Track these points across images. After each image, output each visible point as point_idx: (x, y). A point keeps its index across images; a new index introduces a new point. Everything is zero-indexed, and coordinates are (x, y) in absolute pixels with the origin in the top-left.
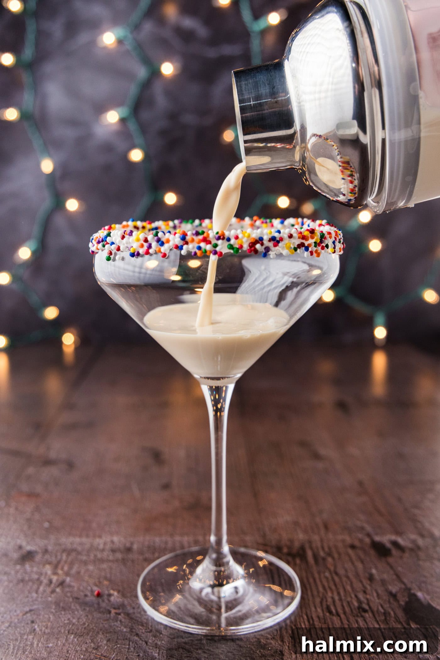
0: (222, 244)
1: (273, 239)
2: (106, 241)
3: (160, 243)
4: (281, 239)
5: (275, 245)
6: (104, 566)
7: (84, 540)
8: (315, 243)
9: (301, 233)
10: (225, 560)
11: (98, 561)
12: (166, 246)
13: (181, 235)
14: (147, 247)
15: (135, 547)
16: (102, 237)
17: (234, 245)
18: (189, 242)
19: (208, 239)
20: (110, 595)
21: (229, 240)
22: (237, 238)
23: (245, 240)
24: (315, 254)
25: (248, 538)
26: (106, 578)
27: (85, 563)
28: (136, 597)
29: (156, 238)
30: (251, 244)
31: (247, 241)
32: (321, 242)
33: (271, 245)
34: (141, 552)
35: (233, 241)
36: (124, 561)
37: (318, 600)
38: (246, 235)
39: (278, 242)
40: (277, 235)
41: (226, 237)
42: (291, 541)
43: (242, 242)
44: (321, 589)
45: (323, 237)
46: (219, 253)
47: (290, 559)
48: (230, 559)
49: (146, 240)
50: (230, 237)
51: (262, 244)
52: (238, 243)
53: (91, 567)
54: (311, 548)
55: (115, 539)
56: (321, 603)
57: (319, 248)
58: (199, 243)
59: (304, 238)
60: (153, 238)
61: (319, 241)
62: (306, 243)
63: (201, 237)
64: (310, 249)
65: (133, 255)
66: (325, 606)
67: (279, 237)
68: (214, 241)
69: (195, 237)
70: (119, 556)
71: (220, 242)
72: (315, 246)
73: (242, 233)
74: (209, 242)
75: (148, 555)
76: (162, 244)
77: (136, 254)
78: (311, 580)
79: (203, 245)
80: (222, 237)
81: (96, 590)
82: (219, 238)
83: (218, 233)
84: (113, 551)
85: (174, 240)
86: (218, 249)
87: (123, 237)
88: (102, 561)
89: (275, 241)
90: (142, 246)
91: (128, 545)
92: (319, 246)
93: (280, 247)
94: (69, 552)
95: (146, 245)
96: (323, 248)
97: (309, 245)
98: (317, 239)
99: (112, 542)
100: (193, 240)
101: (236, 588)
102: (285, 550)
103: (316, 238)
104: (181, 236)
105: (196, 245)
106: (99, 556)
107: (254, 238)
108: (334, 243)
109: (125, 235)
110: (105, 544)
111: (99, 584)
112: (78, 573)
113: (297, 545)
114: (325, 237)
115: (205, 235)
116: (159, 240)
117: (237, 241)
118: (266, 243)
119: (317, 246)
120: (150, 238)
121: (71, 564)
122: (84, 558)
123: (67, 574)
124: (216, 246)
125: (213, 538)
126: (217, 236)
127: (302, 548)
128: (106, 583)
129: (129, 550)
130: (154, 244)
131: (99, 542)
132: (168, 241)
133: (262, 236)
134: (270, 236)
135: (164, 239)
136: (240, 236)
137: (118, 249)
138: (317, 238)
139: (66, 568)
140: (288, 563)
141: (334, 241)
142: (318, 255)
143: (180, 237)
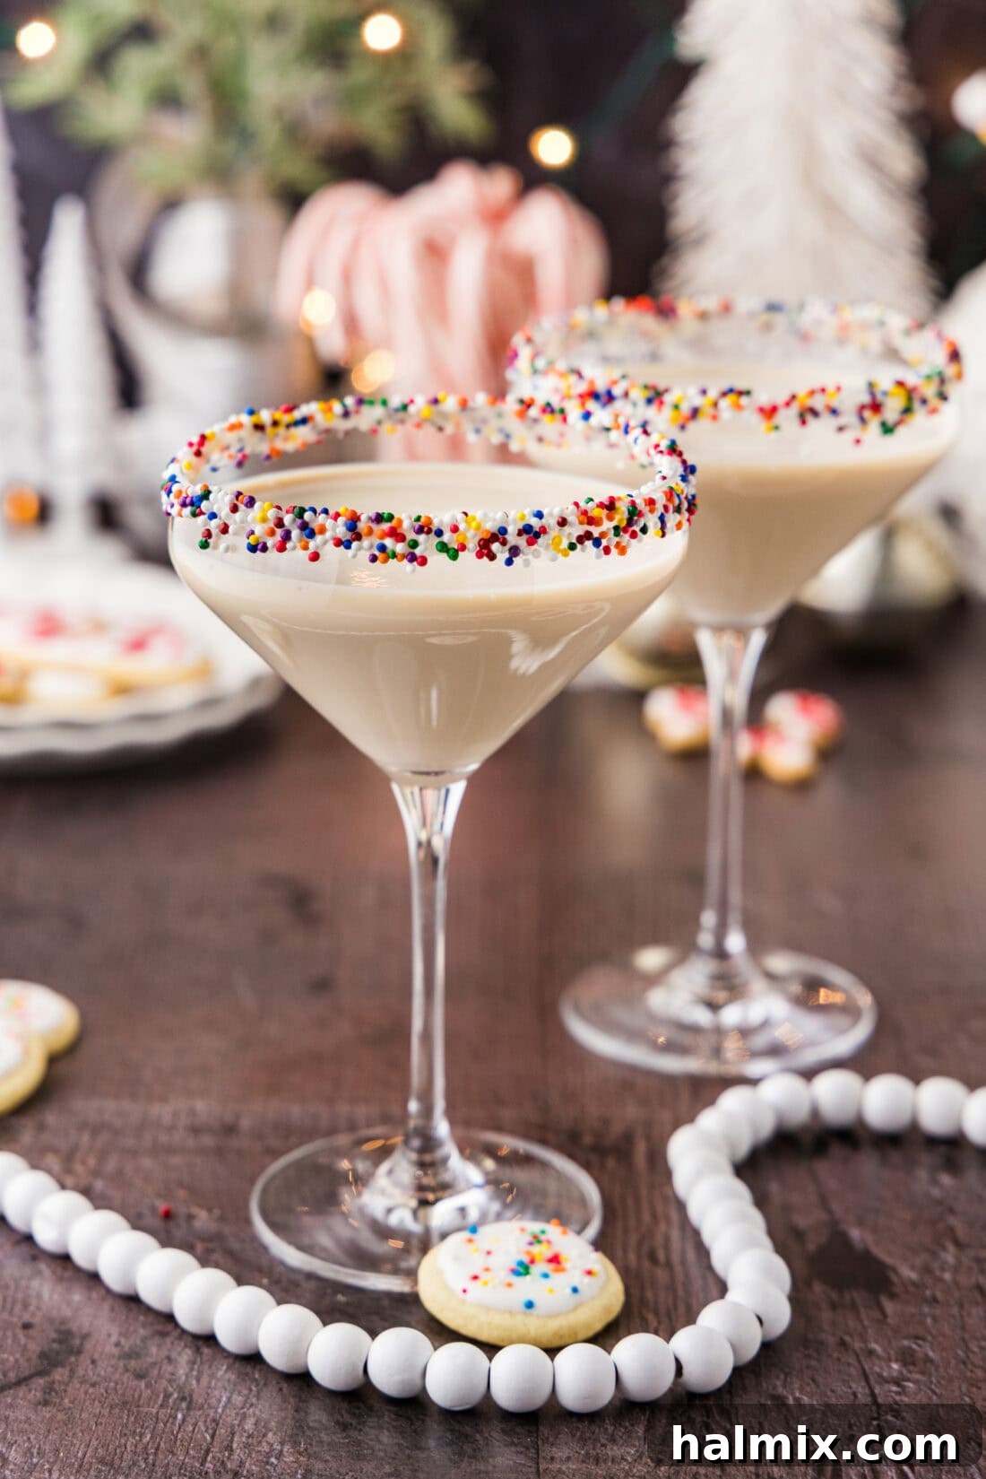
0: (427, 541)
1: (526, 530)
2: (199, 507)
3: (307, 531)
4: (543, 530)
5: (531, 543)
6: (176, 1160)
7: (127, 1105)
8: (616, 528)
9: (585, 513)
10: (439, 1154)
11: (160, 1150)
12: (319, 538)
13: (348, 519)
14: (282, 537)
15: (245, 1123)
16: (190, 496)
17: (450, 543)
18: (363, 534)
19: (399, 531)
20: (190, 1217)
21: (439, 533)
22: (455, 529)
23: (470, 534)
24: (614, 551)
25: (507, 1114)
26: (181, 1184)
27: (134, 1153)
28: (248, 1221)
29: (299, 521)
30: (481, 543)
31: (474, 537)
32: (630, 522)
33: (522, 542)
34: (258, 1135)
35: (447, 537)
36: (220, 1152)
37: (633, 1239)
38: (474, 524)
39: (537, 535)
40: (535, 523)
41: (434, 528)
42: (606, 1122)
43: (465, 538)
44: (646, 1217)
45: (634, 513)
46: (419, 560)
47: (594, 1158)
48: (450, 1150)
49: (280, 523)
50: (442, 528)
51: (504, 543)
52: (457, 540)
53: (147, 1162)
54: (648, 1138)
55: (200, 1105)
56: (640, 1244)
57: (626, 537)
58: (382, 537)
59: (592, 521)
60: (294, 520)
61: (624, 523)
62: (596, 531)
63: (386, 526)
64: (604, 542)
65: (253, 549)
66: (645, 1249)
67: (540, 525)
68: (411, 536)
69: (374, 526)
70: (208, 1141)
71: (422, 538)
72: (617, 535)
73: (466, 522)
74: (400, 537)
75: (274, 1142)
76: (312, 534)
77: (259, 547)
78: (630, 1202)
79: (388, 542)
80: (426, 529)
81: (162, 1206)
82: (420, 530)
83: (418, 519)
84: (196, 1130)
85: (334, 529)
86: (418, 551)
87: (235, 509)
88: (170, 1150)
89: (532, 535)
90: (272, 533)
91: (228, 1118)
92: (625, 530)
93: (540, 546)
94: (96, 1130)
95: (279, 532)
96: (634, 535)
97: (603, 535)
98: (621, 520)
99: (192, 1112)
100: (370, 532)
101: (462, 1211)
102: (588, 1140)
103: (617, 517)
104: (349, 522)
105: (377, 542)
106: (164, 1138)
107: (487, 531)
108: (662, 519)
109: (238, 503)
110: (175, 1114)
111: (166, 1193)
112: (120, 1173)
113: (617, 1129)
114: (640, 512)
115: (394, 523)
116: (304, 527)
117: (455, 535)
118: (512, 538)
119: (622, 534)
120: (288, 519)
121: (103, 1155)
122: (130, 1142)
123: (96, 1173)
124: (415, 544)
125: (413, 1106)
126: (417, 525)
127: (628, 1139)
128: (181, 1194)
129: (230, 1129)
130: (295, 533)
131: (163, 1111)
132: (323, 530)
133: (504, 525)
134: (520, 526)
135: (315, 525)
136: (462, 527)
137: (225, 529)
138: (621, 516)
139: (92, 1162)
140: (587, 1166)
141: (662, 515)
142: (622, 551)
143: (346, 524)
